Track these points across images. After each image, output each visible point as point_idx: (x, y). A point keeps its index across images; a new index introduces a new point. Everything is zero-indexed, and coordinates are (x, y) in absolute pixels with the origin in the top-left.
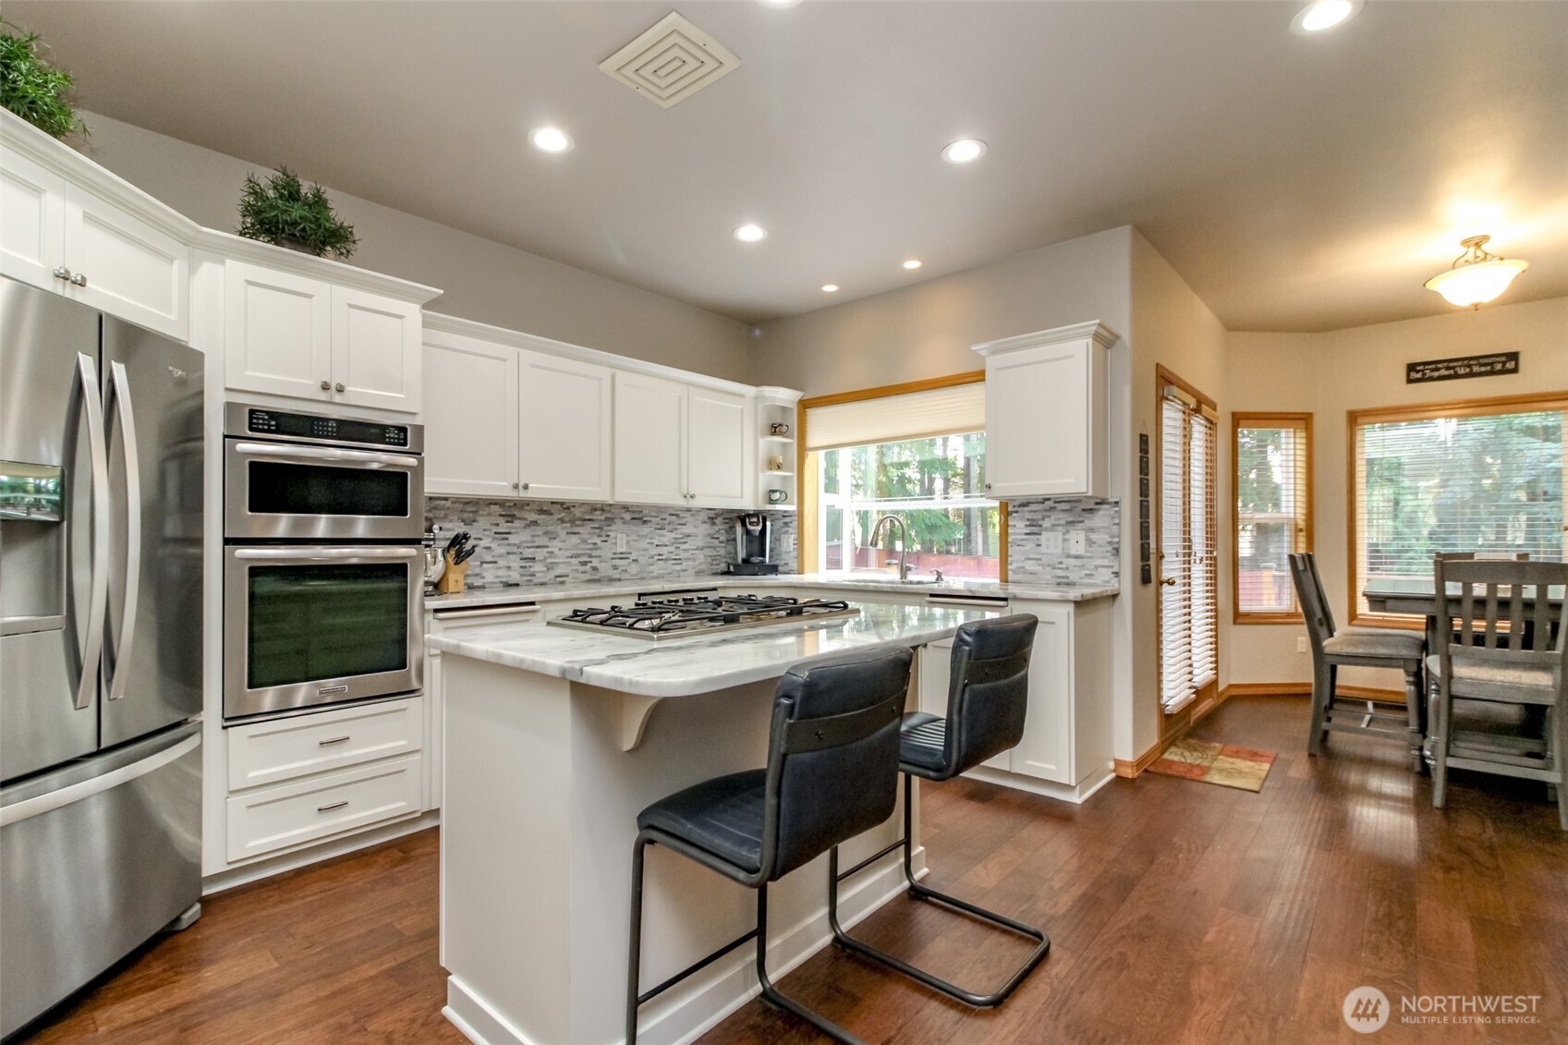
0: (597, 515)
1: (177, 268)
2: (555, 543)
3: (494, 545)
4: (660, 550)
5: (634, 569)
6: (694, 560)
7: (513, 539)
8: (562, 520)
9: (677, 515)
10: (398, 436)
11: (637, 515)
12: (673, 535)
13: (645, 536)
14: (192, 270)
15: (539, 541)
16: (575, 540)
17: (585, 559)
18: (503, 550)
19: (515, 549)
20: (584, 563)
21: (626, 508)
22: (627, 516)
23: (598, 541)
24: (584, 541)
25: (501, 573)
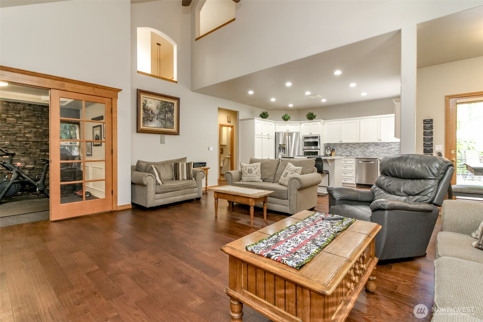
0: (366, 145)
1: (299, 126)
2: (356, 149)
3: (345, 150)
4: (383, 151)
5: (375, 154)
6: (394, 153)
7: (348, 149)
8: (358, 146)
9: (389, 144)
10: (316, 137)
11: (376, 144)
12: (387, 148)
13: (378, 148)
14: (300, 125)
15: (353, 149)
16: (360, 149)
17: (363, 152)
18: (346, 151)
19: (348, 151)
20: (363, 153)
21: (373, 143)
22: (373, 145)
23: (366, 149)
24: (363, 149)
25: (346, 154)
